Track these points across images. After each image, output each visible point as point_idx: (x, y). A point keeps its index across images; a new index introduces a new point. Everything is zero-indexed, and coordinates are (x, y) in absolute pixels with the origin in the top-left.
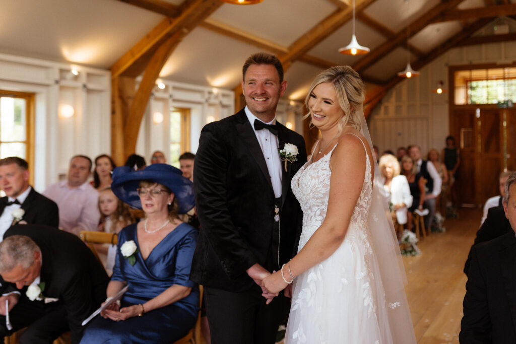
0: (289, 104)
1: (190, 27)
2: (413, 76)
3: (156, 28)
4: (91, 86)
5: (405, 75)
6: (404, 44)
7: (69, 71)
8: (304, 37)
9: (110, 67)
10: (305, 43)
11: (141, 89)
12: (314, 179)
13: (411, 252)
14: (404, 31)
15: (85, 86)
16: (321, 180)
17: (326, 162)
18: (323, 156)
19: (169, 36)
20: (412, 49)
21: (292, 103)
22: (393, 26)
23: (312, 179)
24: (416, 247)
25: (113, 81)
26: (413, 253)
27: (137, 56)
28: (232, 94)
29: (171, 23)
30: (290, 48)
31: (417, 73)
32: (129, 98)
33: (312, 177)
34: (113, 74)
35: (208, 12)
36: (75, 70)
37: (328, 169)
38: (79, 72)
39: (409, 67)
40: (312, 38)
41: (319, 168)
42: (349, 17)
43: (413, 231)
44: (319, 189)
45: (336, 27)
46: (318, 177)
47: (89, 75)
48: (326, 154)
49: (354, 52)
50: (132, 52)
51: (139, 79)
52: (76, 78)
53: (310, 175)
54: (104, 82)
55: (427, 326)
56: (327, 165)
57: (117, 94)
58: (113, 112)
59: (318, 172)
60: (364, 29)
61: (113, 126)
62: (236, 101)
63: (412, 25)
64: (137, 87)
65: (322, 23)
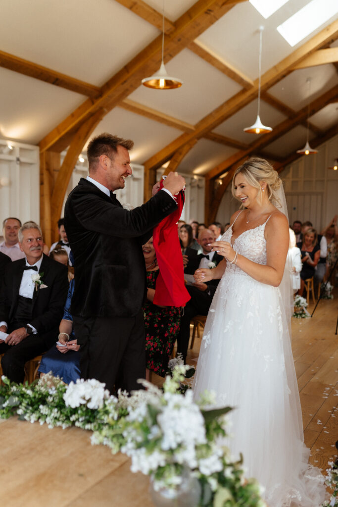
0: (192, 178)
1: (110, 107)
2: (310, 153)
3: (80, 108)
4: (23, 160)
5: (304, 153)
6: (304, 123)
7: (5, 146)
8: (210, 115)
9: (40, 143)
10: (211, 121)
11: (65, 163)
12: (252, 242)
13: (301, 314)
14: (305, 109)
15: (18, 159)
16: (257, 243)
17: (262, 230)
18: (259, 226)
19: (91, 115)
20: (311, 127)
21: (195, 177)
22: (294, 105)
23: (251, 242)
24: (306, 311)
25: (41, 155)
26: (303, 316)
27: (63, 133)
28: (142, 167)
29: (93, 103)
30: (197, 126)
31: (315, 151)
32: (54, 170)
33: (251, 240)
34: (41, 150)
35: (126, 93)
36: (10, 145)
37: (263, 236)
38: (13, 147)
39: (307, 146)
40: (218, 116)
41: (256, 234)
42: (254, 97)
43: (304, 296)
44: (254, 250)
45: (240, 107)
46: (256, 241)
47: (21, 149)
48: (261, 225)
49: (258, 131)
50: (58, 129)
51: (64, 153)
52: (11, 152)
53: (250, 238)
54: (34, 156)
55: (314, 374)
56: (262, 233)
57: (44, 167)
58: (42, 183)
59: (255, 237)
60: (267, 108)
61: (42, 195)
62: (145, 174)
63: (312, 104)
64: (62, 161)
65: (228, 102)
